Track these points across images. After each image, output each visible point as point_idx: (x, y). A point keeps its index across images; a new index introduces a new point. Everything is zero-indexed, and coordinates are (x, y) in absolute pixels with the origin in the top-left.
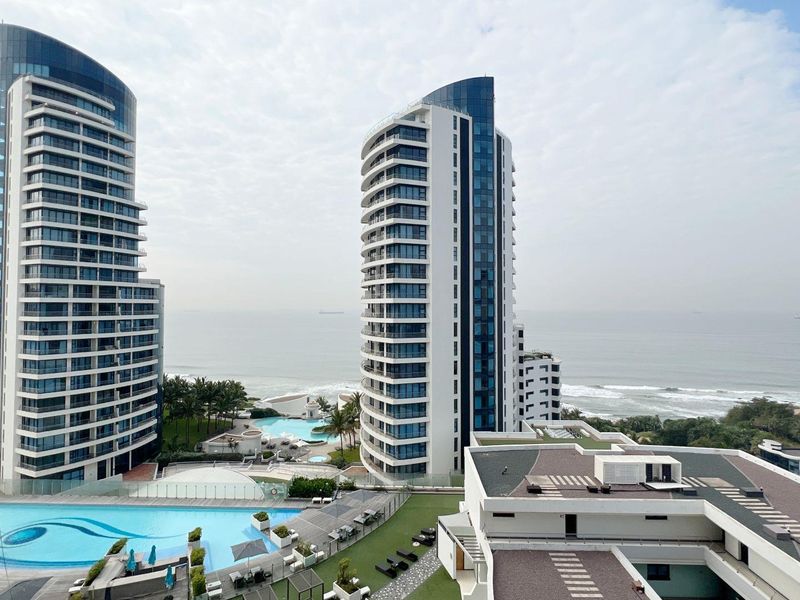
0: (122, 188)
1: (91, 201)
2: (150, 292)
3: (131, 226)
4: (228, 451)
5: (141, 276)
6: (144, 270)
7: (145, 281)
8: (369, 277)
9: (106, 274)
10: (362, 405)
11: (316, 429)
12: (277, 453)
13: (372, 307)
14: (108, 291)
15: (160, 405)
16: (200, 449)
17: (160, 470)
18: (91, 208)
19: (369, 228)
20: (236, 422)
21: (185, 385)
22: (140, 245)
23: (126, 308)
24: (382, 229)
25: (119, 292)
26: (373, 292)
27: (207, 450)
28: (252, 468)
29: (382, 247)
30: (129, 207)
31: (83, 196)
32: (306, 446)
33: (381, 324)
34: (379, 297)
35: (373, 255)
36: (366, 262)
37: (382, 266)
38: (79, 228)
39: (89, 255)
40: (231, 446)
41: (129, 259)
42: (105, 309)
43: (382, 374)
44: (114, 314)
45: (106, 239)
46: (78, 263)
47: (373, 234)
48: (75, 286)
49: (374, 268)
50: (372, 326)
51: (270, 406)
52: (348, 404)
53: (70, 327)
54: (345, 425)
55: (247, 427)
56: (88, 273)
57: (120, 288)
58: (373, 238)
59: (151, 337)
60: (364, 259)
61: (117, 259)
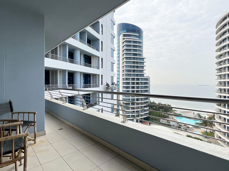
0: (140, 54)
1: (134, 58)
2: (147, 79)
3: (142, 63)
4: (167, 123)
5: (145, 75)
6: (145, 74)
7: (146, 77)
8: (219, 72)
9: (137, 75)
10: (215, 118)
11: (196, 123)
12: (182, 127)
13: (220, 83)
14: (138, 79)
15: (149, 108)
16: (159, 121)
17: (150, 124)
18: (134, 60)
19: (219, 53)
20: (169, 116)
21: (155, 104)
22: (144, 67)
23: (142, 83)
24: (226, 53)
25: (140, 79)
26: (221, 77)
27: (161, 122)
28: (174, 130)
29: (226, 60)
30: (142, 58)
31: (133, 57)
32: (192, 128)
33: (225, 89)
34: (224, 79)
35: (221, 63)
36: (217, 66)
37: (226, 67)
38: (132, 65)
39: (134, 71)
40: (168, 122)
41: (142, 71)
42: (137, 83)
43: (225, 108)
44: (139, 85)
45: (137, 67)
46: (132, 73)
47: (221, 55)
48: (131, 78)
49: (222, 68)
50: (221, 90)
51: (180, 113)
52: (210, 117)
53: (131, 87)
54: (208, 124)
55: (173, 118)
56: (134, 75)
57: (140, 78)
58: (221, 57)
59: (147, 90)
60: (217, 65)
61: (139, 71)
